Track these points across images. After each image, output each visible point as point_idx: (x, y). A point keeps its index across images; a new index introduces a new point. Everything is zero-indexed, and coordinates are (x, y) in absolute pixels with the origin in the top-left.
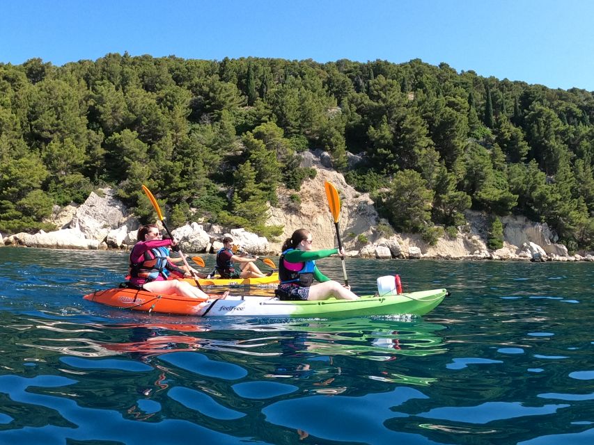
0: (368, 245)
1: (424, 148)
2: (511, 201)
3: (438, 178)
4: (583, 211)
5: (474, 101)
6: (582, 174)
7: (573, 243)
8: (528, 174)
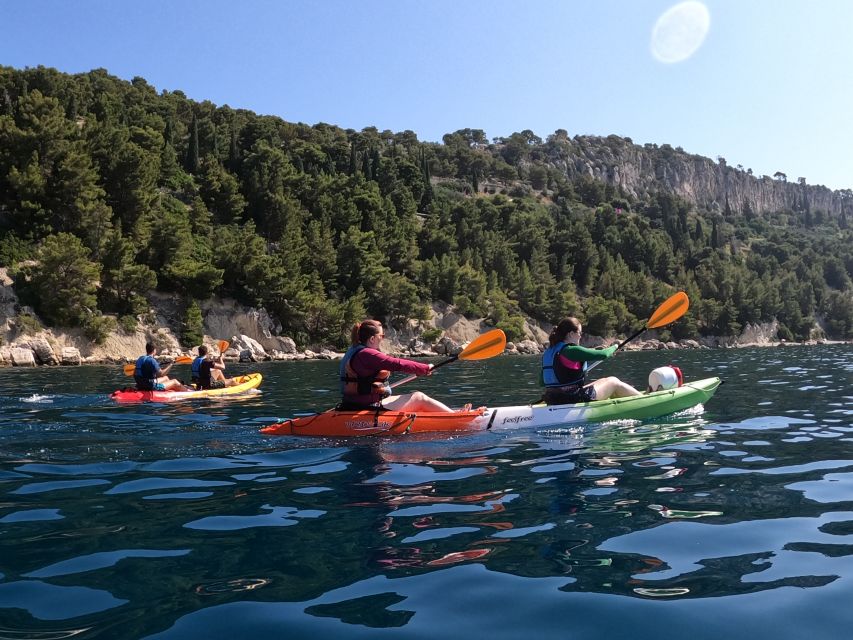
0: (3, 347)
1: (92, 201)
2: (214, 278)
3: (108, 244)
4: (318, 290)
5: (173, 135)
6: (317, 240)
7: (303, 335)
8: (240, 239)
